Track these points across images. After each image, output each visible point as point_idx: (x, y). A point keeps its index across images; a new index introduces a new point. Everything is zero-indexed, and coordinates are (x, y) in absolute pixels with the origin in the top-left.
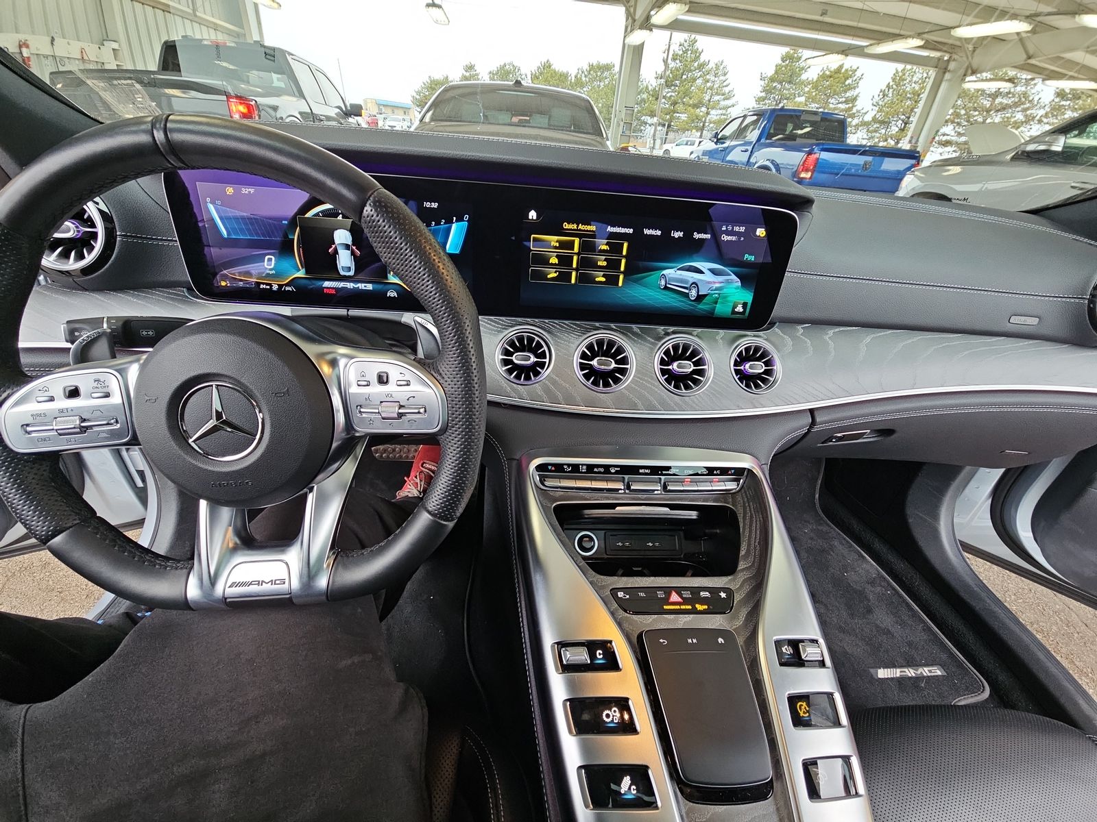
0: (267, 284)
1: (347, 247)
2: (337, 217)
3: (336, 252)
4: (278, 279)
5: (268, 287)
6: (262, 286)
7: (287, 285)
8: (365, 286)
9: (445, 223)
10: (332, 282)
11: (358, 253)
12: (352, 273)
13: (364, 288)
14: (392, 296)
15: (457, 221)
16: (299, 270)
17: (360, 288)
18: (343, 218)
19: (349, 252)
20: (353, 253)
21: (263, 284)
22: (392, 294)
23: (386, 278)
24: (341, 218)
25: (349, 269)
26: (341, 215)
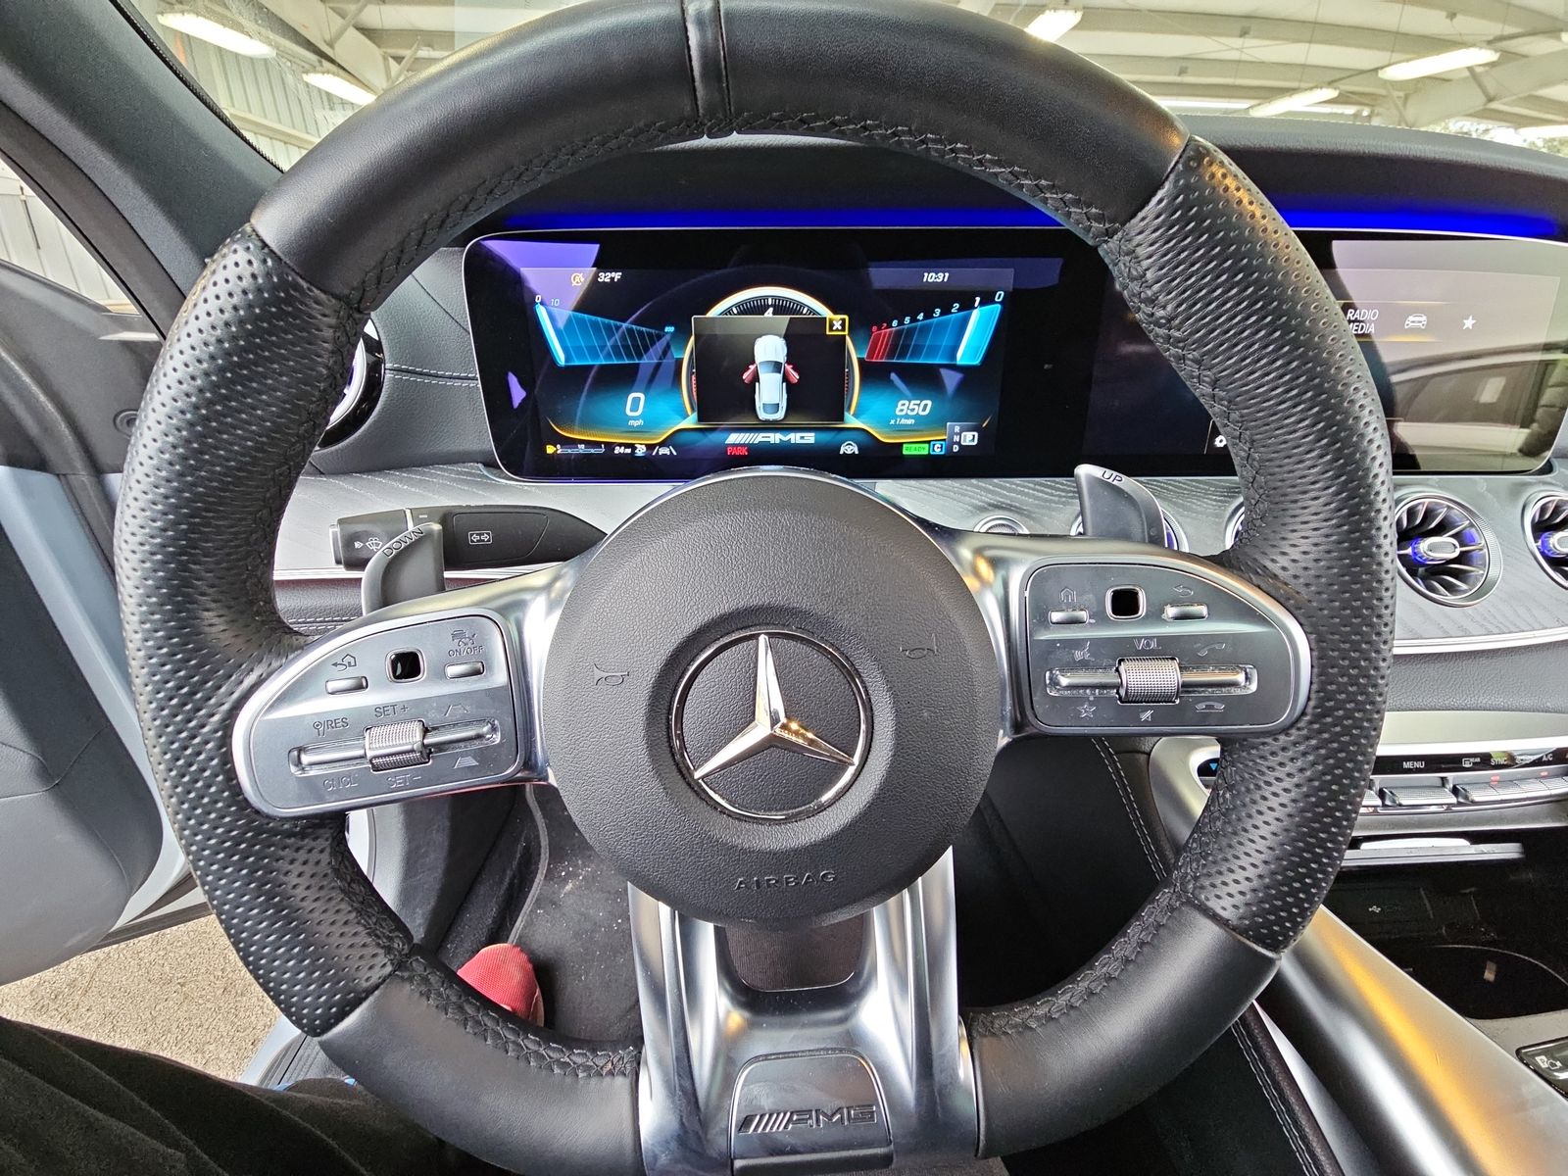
0: (627, 446)
1: (777, 367)
2: (763, 314)
3: (756, 378)
4: (647, 435)
5: (629, 451)
6: (618, 450)
7: (662, 444)
8: (802, 438)
9: (959, 310)
10: (742, 435)
11: (795, 376)
12: (780, 415)
13: (799, 441)
14: (849, 452)
15: (982, 304)
16: (686, 416)
17: (793, 442)
18: (774, 313)
19: (779, 377)
20: (786, 379)
21: (620, 445)
22: (849, 448)
23: (841, 419)
24: (771, 315)
25: (777, 406)
26: (771, 310)
